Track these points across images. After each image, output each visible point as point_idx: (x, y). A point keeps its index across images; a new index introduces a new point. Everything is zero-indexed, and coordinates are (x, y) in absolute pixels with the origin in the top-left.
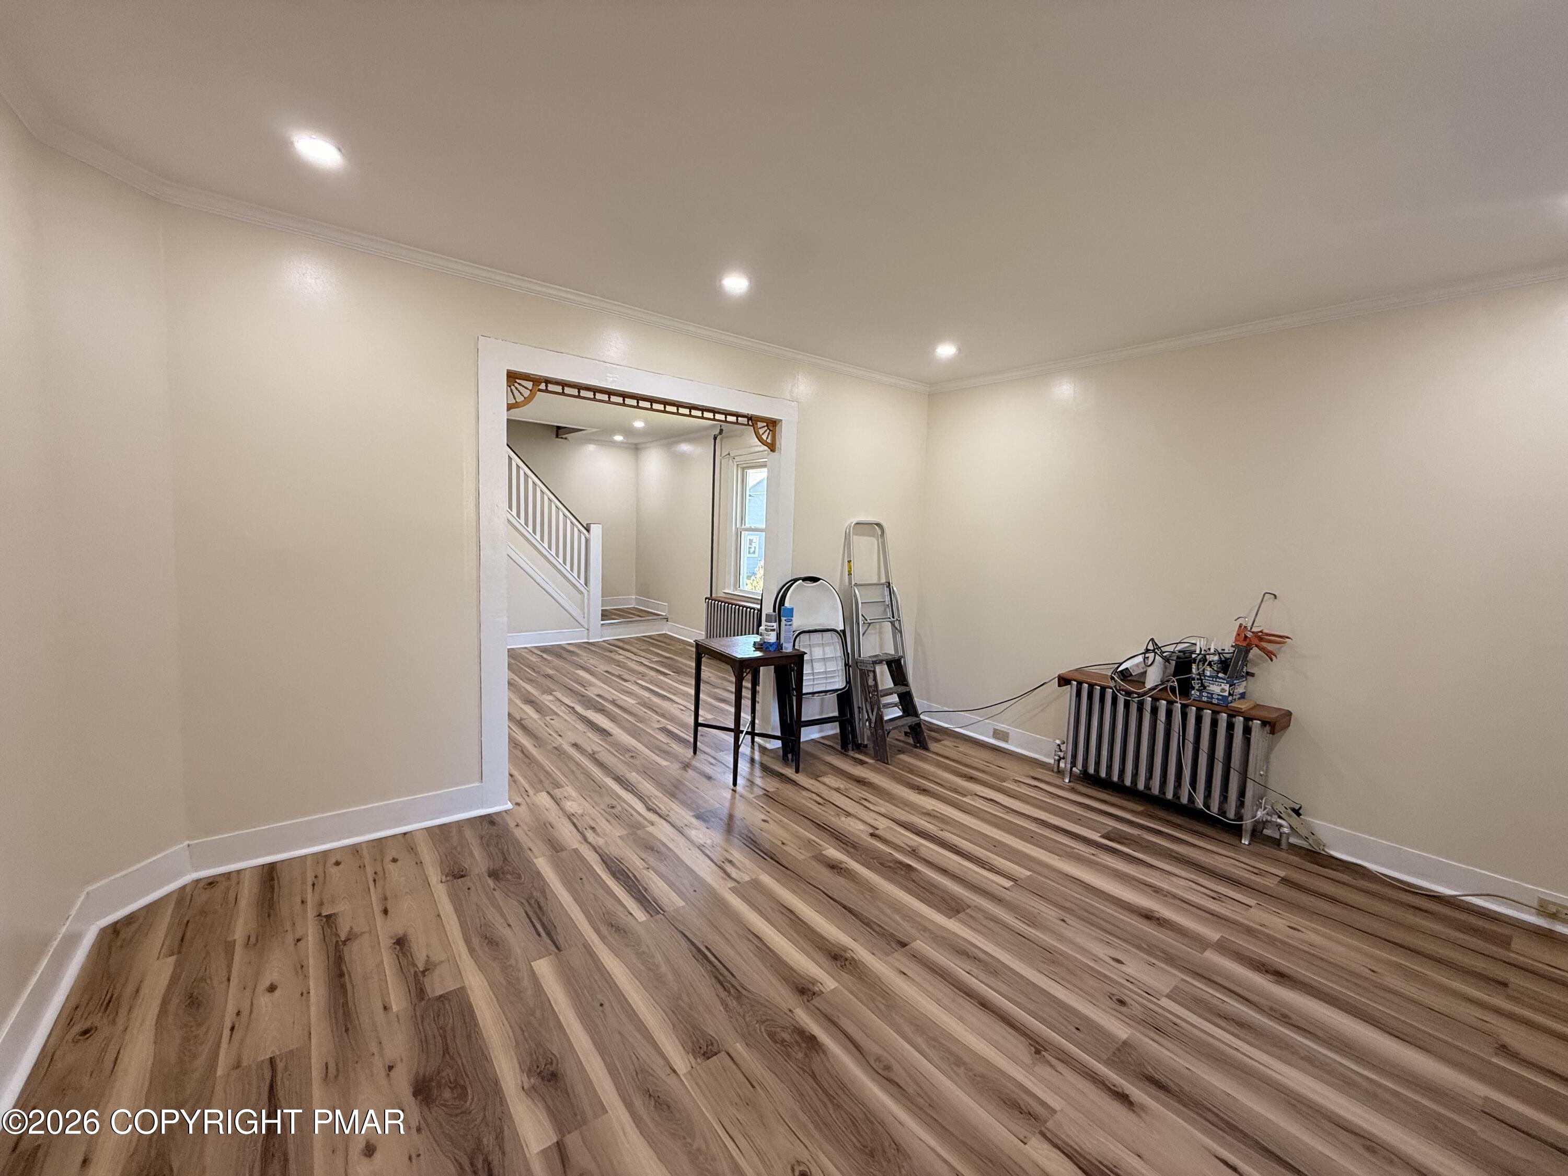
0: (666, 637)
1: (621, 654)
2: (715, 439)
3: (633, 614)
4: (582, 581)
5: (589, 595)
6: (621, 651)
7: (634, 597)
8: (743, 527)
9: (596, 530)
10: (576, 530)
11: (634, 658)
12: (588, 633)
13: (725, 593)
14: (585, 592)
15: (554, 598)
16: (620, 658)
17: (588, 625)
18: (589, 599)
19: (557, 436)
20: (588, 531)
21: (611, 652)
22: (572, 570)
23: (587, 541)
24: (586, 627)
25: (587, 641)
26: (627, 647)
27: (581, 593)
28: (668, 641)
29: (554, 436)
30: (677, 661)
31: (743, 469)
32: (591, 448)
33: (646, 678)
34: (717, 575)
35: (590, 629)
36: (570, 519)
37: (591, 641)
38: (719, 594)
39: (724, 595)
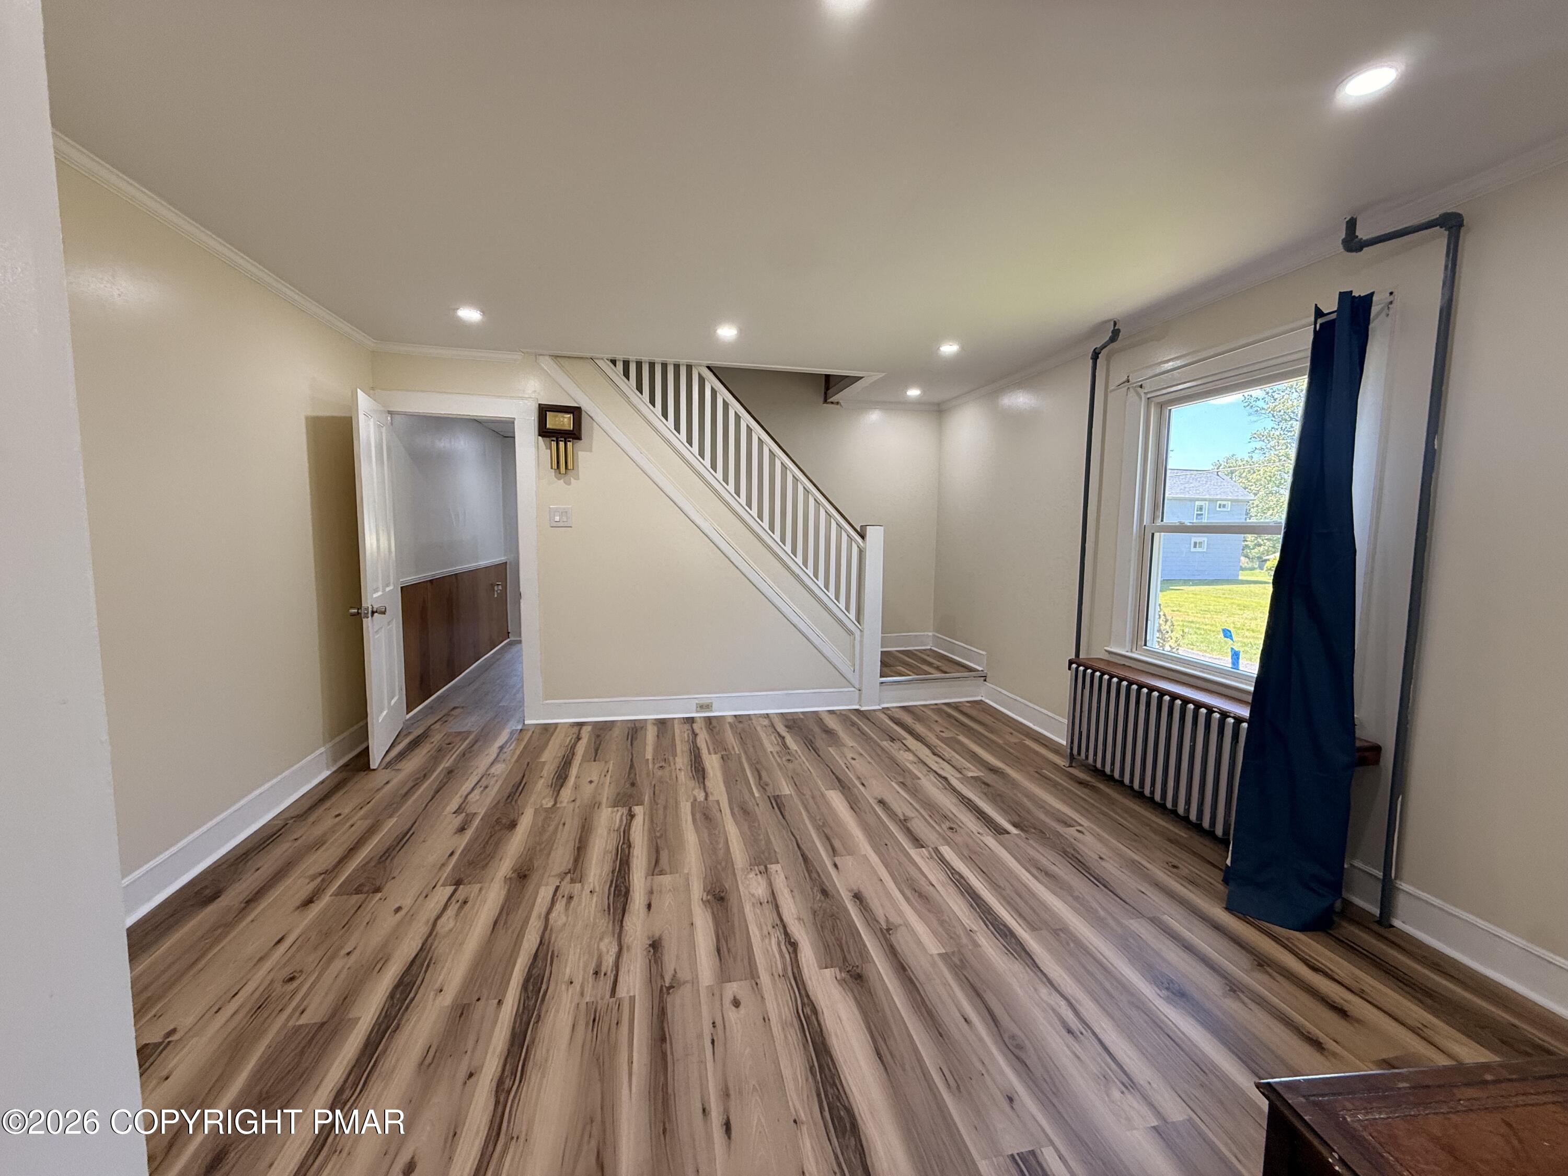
0: (984, 711)
1: (909, 750)
2: (1096, 356)
3: (930, 664)
4: (852, 616)
5: (862, 636)
6: (910, 741)
7: (930, 634)
8: (1158, 523)
9: (875, 535)
10: (844, 537)
11: (932, 761)
12: (860, 696)
13: (1110, 652)
14: (857, 633)
15: (808, 639)
16: (905, 758)
17: (861, 683)
18: (861, 642)
19: (825, 401)
20: (863, 537)
21: (893, 740)
22: (837, 598)
23: (861, 552)
24: (857, 686)
25: (857, 707)
26: (919, 728)
27: (850, 633)
28: (988, 720)
29: (822, 399)
30: (1014, 784)
31: (1161, 406)
32: (874, 416)
33: (958, 839)
34: (1091, 615)
35: (864, 691)
36: (835, 520)
37: (863, 709)
38: (1095, 650)
39: (1106, 656)
